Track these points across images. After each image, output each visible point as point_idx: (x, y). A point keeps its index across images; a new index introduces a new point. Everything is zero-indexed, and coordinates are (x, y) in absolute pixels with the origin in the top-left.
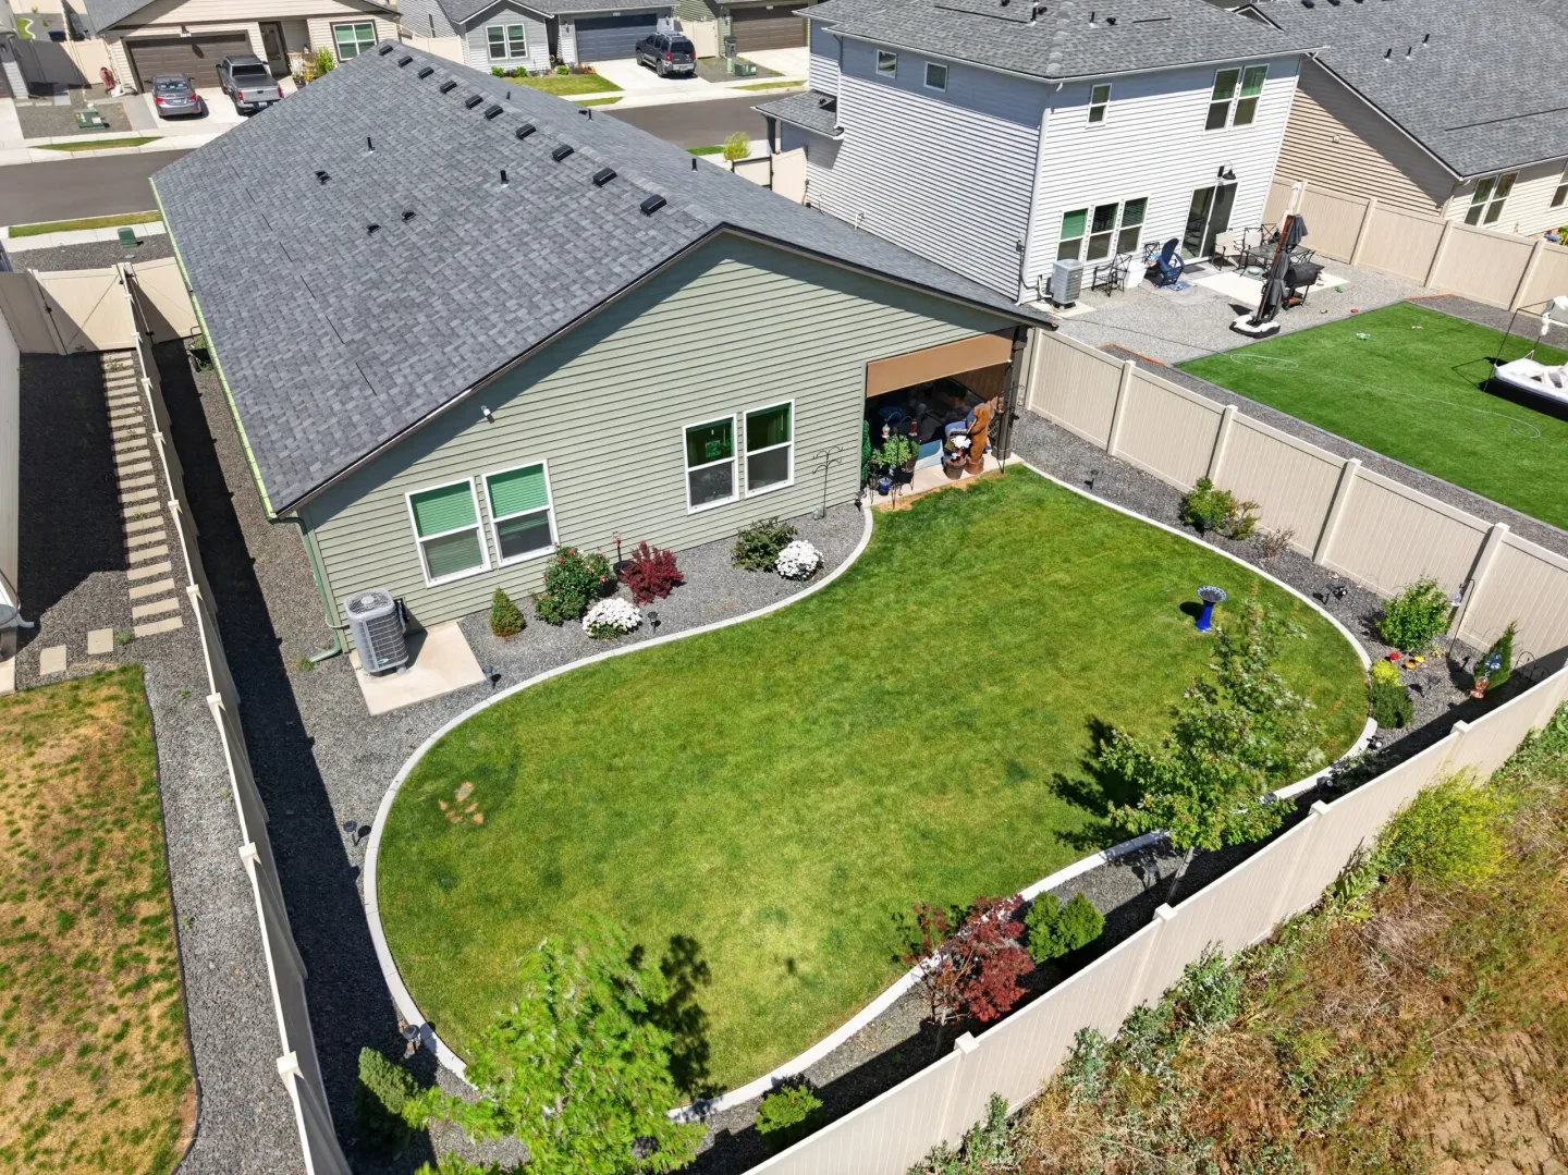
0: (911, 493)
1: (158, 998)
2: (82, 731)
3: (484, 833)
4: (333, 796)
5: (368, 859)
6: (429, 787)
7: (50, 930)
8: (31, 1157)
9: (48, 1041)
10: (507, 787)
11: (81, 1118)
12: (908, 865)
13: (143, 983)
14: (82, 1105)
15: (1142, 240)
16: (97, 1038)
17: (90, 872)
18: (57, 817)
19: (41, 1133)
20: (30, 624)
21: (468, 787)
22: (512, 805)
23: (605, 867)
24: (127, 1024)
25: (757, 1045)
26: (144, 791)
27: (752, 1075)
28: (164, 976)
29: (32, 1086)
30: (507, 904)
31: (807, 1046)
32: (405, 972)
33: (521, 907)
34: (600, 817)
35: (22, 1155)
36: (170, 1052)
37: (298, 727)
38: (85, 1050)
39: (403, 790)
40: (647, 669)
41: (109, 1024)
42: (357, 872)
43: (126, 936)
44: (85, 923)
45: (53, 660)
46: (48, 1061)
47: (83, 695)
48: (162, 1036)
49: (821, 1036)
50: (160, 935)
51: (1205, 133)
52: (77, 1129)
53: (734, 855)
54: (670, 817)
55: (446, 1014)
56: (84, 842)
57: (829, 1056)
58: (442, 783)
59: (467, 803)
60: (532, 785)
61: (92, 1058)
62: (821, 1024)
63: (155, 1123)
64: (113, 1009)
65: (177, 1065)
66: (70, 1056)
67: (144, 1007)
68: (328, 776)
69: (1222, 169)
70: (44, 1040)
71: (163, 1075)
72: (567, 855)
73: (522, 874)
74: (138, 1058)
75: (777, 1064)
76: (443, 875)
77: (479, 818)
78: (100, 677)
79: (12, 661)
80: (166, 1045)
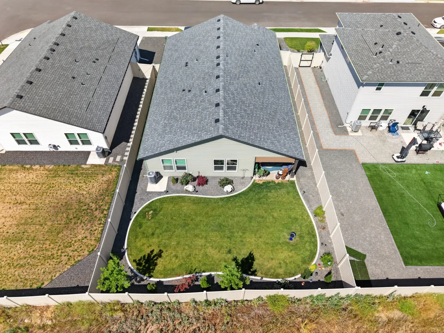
0: (265, 179)
1: (101, 227)
2: (110, 176)
3: (149, 221)
4: (134, 204)
5: (133, 217)
6: (147, 209)
7: (94, 210)
8: (81, 242)
9: (88, 227)
10: (157, 214)
11: (88, 240)
12: (200, 259)
13: (100, 224)
14: (88, 238)
15: (389, 119)
16: (93, 229)
17: (101, 202)
18: (101, 191)
19: (83, 239)
20: (110, 151)
21: (151, 212)
22: (155, 218)
23: (161, 236)
24: (96, 229)
25: (161, 274)
26: (113, 191)
27: (157, 278)
28: (103, 224)
29: (85, 232)
30: (145, 235)
31: (166, 278)
32: (128, 239)
33: (147, 237)
34: (165, 227)
35: (81, 241)
36: (99, 236)
37: (136, 189)
38: (91, 230)
39: (143, 208)
40: (189, 201)
41: (95, 228)
42: (131, 219)
43: (102, 215)
44: (98, 211)
45: (111, 160)
46: (87, 229)
47: (112, 169)
48: (99, 233)
49: (169, 278)
50: (105, 217)
51: (419, 97)
52: (87, 241)
53: (178, 244)
54: (174, 232)
55: (129, 248)
56: (102, 197)
57: (168, 281)
58: (149, 209)
59: (150, 215)
60: (160, 216)
61: (92, 232)
62: (170, 276)
63: (94, 245)
64: (96, 226)
65: (99, 238)
66: (89, 230)
67: (99, 228)
68: (136, 200)
69: (424, 106)
70: (88, 226)
71: (97, 239)
72: (158, 231)
73: (150, 231)
74: (96, 235)
75: (161, 278)
76: (140, 226)
77: (150, 218)
78: (116, 166)
79: (106, 158)
80: (99, 235)
